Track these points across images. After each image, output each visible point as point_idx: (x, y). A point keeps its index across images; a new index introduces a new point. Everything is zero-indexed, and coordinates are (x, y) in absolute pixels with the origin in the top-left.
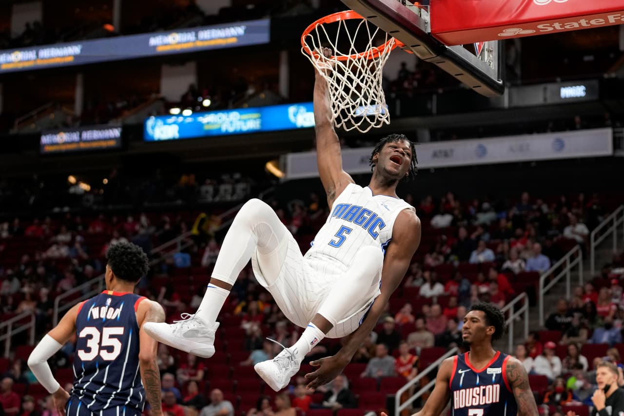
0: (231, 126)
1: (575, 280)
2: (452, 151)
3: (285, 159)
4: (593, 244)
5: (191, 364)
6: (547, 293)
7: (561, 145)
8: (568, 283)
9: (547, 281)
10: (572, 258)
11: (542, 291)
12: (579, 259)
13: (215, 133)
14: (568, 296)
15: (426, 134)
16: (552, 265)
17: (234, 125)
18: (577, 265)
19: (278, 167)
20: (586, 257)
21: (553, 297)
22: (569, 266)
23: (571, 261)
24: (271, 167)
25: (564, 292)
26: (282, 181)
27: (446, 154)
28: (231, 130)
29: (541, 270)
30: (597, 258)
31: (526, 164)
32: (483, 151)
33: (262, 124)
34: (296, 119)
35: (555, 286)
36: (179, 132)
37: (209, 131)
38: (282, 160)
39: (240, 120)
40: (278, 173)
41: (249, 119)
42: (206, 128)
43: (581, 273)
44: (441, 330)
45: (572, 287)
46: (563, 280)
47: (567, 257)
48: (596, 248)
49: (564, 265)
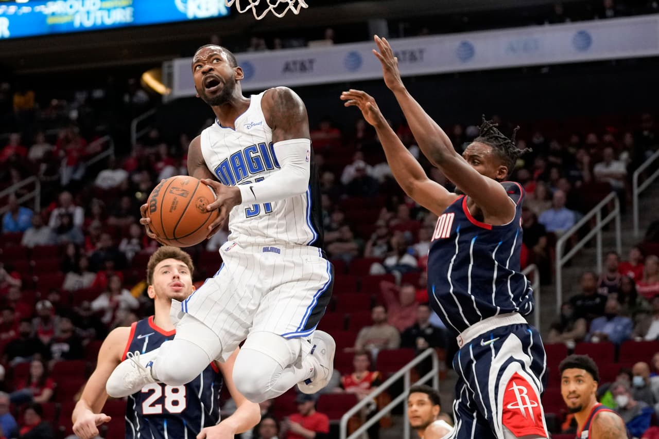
0: (88, 18)
1: (609, 244)
2: (421, 51)
3: (170, 67)
4: (636, 191)
5: (34, 380)
6: (567, 265)
7: (586, 41)
8: (599, 250)
9: (568, 246)
10: (605, 212)
11: (559, 263)
12: (616, 212)
13: (64, 29)
14: (600, 269)
15: (383, 25)
16: (576, 222)
17: (92, 16)
18: (613, 221)
19: (159, 79)
20: (626, 210)
21: (576, 270)
22: (600, 224)
23: (604, 216)
24: (149, 79)
25: (593, 262)
26: (165, 100)
27: (413, 57)
28: (88, 24)
29: (558, 231)
30: (642, 210)
31: (534, 71)
32: (469, 51)
33: (134, 14)
34: (186, 7)
35: (579, 254)
36: (10, 28)
37: (54, 26)
38: (165, 70)
39: (100, 9)
40: (160, 88)
41: (115, 8)
42: (51, 21)
43: (618, 234)
44: (409, 323)
45: (605, 255)
46: (591, 244)
47: (597, 209)
48: (641, 196)
49: (593, 221)
